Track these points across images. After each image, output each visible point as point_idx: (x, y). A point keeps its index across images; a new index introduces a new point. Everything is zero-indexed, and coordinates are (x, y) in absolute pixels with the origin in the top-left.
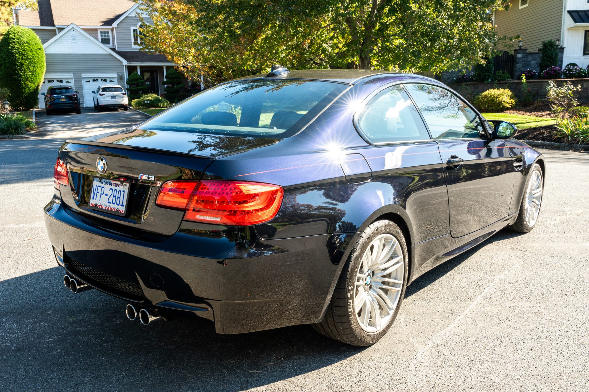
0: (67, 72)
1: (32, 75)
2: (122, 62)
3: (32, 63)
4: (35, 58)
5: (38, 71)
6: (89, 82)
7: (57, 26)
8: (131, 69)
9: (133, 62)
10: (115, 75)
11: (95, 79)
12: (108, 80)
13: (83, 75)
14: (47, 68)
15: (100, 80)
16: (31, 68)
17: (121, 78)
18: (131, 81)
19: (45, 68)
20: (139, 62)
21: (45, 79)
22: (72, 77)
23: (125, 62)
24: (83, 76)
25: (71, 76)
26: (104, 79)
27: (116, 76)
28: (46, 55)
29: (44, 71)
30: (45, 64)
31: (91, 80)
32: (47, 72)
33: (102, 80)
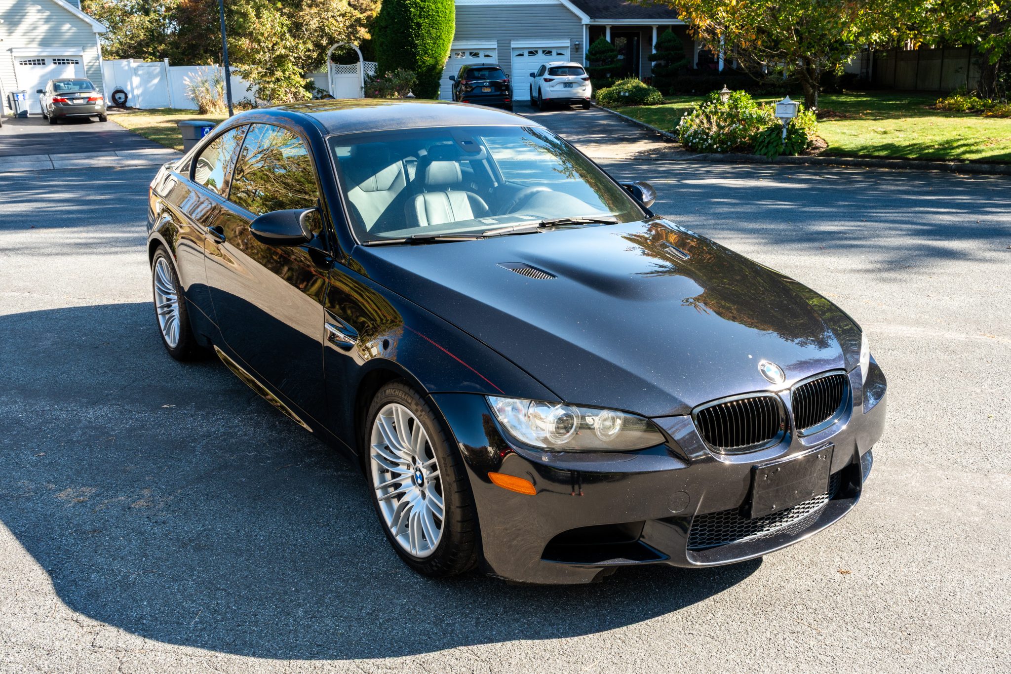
0: (487, 37)
1: (434, 43)
2: (580, 19)
3: (435, 24)
4: (440, 15)
5: (444, 37)
6: (521, 55)
8: (595, 32)
9: (601, 18)
10: (567, 43)
11: (533, 50)
12: (554, 53)
13: (514, 44)
14: (456, 31)
15: (540, 52)
16: (433, 31)
17: (576, 48)
18: (594, 55)
19: (454, 32)
20: (610, 18)
21: (452, 50)
22: (496, 46)
23: (586, 19)
24: (512, 46)
25: (493, 44)
26: (548, 50)
27: (569, 45)
28: (457, 7)
29: (452, 36)
30: (454, 25)
31: (526, 53)
32: (456, 39)
33: (543, 52)
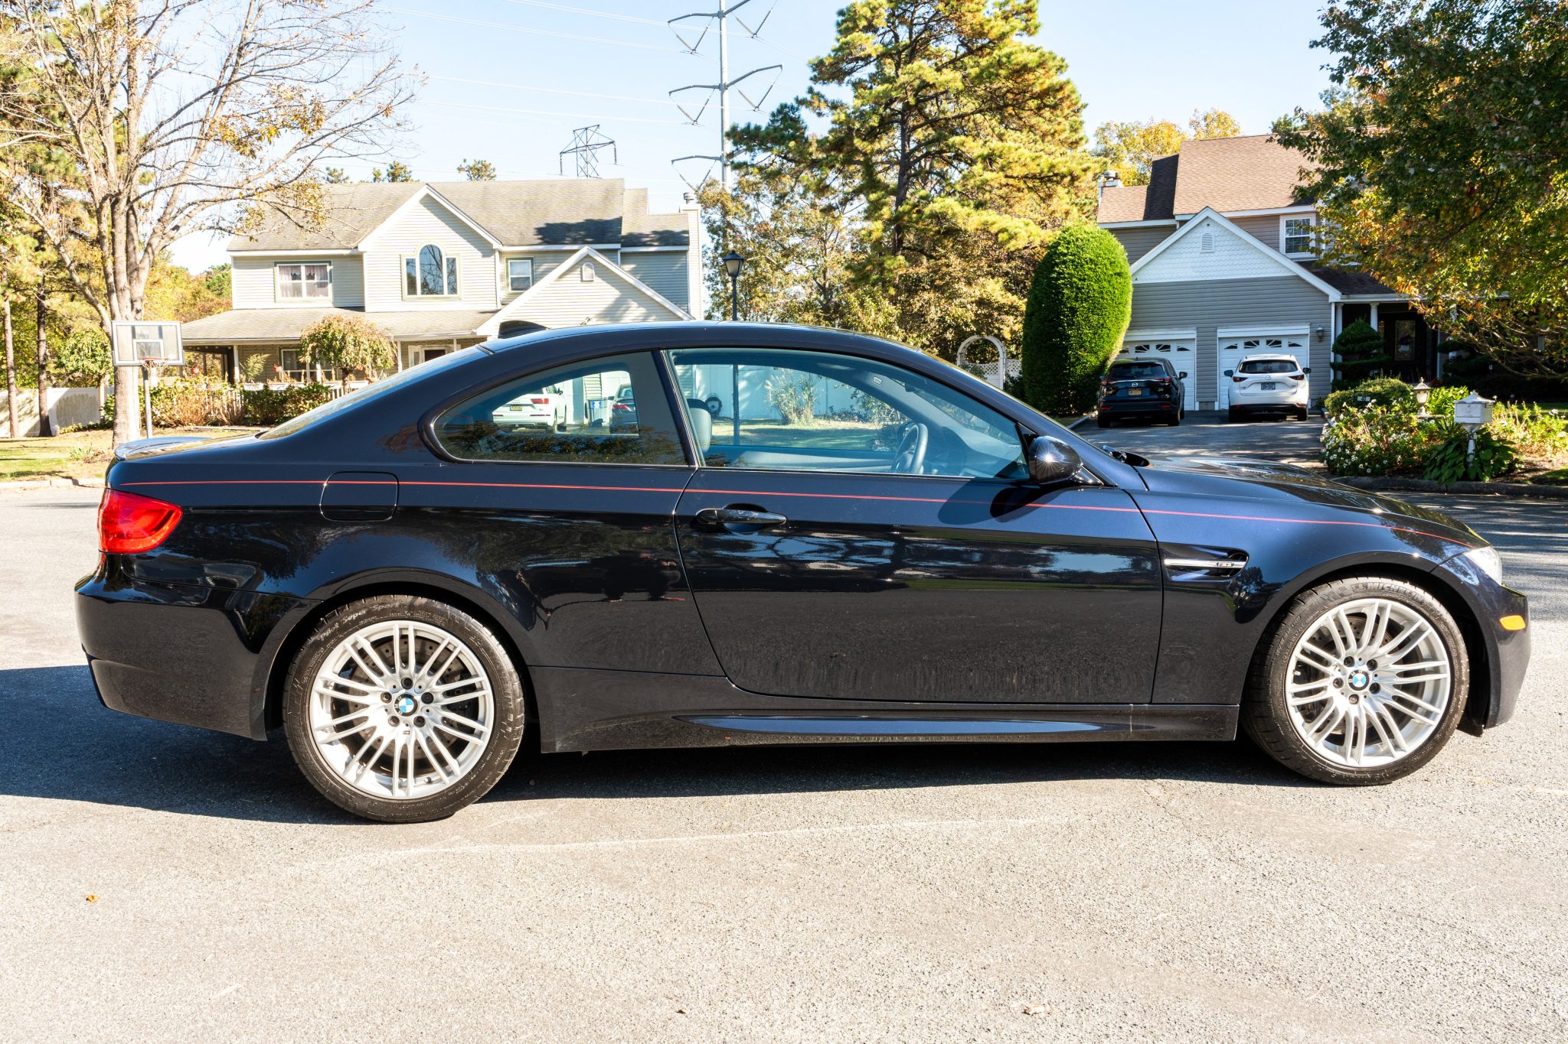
0: (1182, 325)
1: (1095, 334)
2: (1327, 296)
3: (1096, 308)
4: (1106, 296)
5: (1110, 325)
6: (1234, 347)
7: (1177, 218)
8: (1352, 313)
9: (1359, 293)
10: (1305, 329)
11: (1251, 340)
12: (1285, 343)
13: (1221, 333)
14: (1132, 317)
15: (1263, 343)
16: (1094, 318)
17: (1320, 336)
18: (1344, 345)
19: (1128, 319)
20: (1375, 293)
21: (1125, 343)
22: (1194, 336)
23: (1335, 295)
24: (1219, 335)
25: (1191, 334)
26: (1274, 339)
27: (1308, 332)
28: (1135, 286)
29: (1126, 324)
30: (1129, 309)
31: (1241, 344)
32: (1132, 327)
33: (1268, 342)
